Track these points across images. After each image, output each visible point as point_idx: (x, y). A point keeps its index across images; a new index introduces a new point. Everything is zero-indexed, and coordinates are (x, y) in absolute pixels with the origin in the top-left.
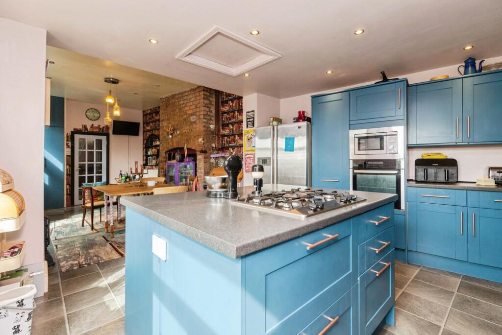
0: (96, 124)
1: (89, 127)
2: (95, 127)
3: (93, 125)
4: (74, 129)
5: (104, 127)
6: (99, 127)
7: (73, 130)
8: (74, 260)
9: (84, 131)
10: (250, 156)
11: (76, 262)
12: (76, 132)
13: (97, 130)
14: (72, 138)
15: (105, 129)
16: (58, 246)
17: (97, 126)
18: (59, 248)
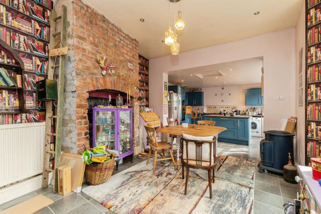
8: (248, 163)
10: (166, 105)
11: (248, 162)
16: (251, 177)
18: (251, 176)
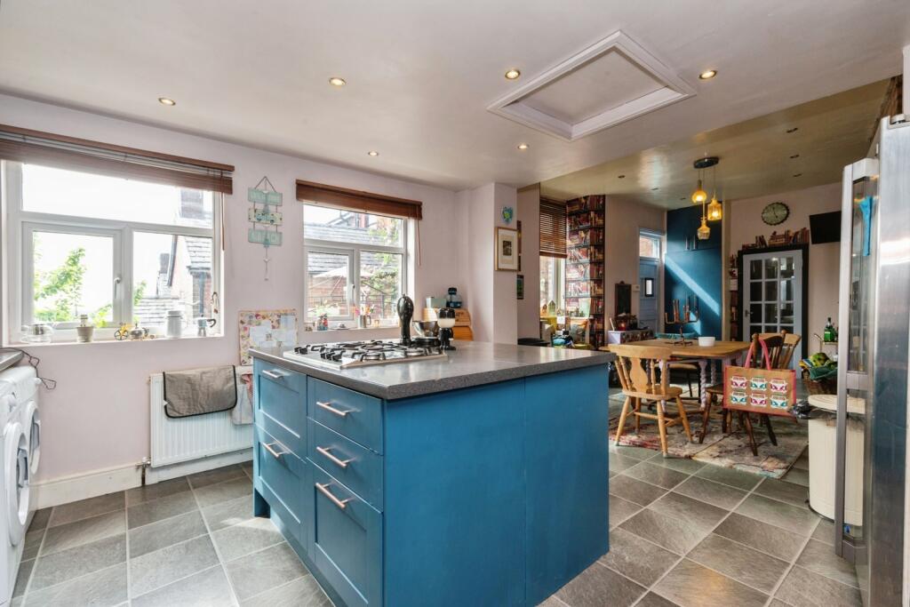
0: (781, 230)
1: (767, 239)
2: (780, 237)
3: (775, 233)
4: (744, 246)
5: (797, 233)
6: (786, 235)
7: (741, 249)
9: (761, 247)
12: (747, 250)
13: (783, 241)
14: (738, 262)
15: (799, 236)
17: (783, 233)
